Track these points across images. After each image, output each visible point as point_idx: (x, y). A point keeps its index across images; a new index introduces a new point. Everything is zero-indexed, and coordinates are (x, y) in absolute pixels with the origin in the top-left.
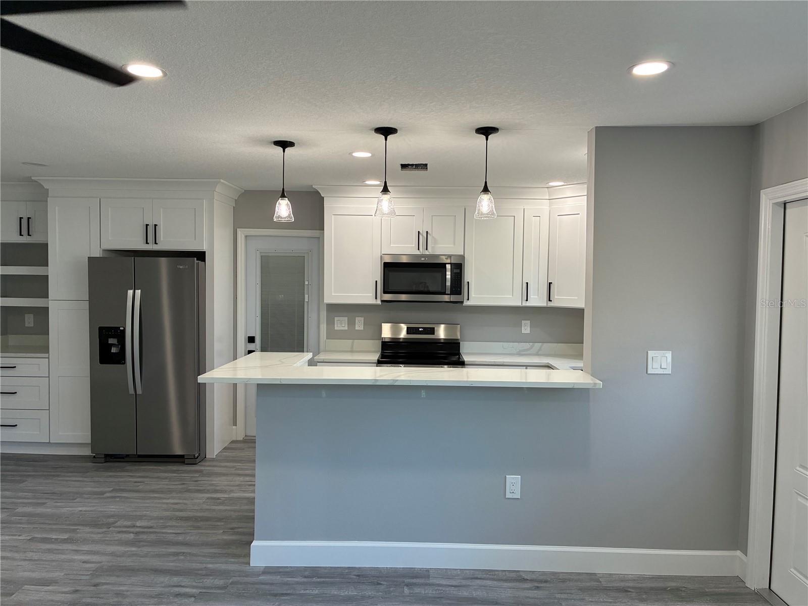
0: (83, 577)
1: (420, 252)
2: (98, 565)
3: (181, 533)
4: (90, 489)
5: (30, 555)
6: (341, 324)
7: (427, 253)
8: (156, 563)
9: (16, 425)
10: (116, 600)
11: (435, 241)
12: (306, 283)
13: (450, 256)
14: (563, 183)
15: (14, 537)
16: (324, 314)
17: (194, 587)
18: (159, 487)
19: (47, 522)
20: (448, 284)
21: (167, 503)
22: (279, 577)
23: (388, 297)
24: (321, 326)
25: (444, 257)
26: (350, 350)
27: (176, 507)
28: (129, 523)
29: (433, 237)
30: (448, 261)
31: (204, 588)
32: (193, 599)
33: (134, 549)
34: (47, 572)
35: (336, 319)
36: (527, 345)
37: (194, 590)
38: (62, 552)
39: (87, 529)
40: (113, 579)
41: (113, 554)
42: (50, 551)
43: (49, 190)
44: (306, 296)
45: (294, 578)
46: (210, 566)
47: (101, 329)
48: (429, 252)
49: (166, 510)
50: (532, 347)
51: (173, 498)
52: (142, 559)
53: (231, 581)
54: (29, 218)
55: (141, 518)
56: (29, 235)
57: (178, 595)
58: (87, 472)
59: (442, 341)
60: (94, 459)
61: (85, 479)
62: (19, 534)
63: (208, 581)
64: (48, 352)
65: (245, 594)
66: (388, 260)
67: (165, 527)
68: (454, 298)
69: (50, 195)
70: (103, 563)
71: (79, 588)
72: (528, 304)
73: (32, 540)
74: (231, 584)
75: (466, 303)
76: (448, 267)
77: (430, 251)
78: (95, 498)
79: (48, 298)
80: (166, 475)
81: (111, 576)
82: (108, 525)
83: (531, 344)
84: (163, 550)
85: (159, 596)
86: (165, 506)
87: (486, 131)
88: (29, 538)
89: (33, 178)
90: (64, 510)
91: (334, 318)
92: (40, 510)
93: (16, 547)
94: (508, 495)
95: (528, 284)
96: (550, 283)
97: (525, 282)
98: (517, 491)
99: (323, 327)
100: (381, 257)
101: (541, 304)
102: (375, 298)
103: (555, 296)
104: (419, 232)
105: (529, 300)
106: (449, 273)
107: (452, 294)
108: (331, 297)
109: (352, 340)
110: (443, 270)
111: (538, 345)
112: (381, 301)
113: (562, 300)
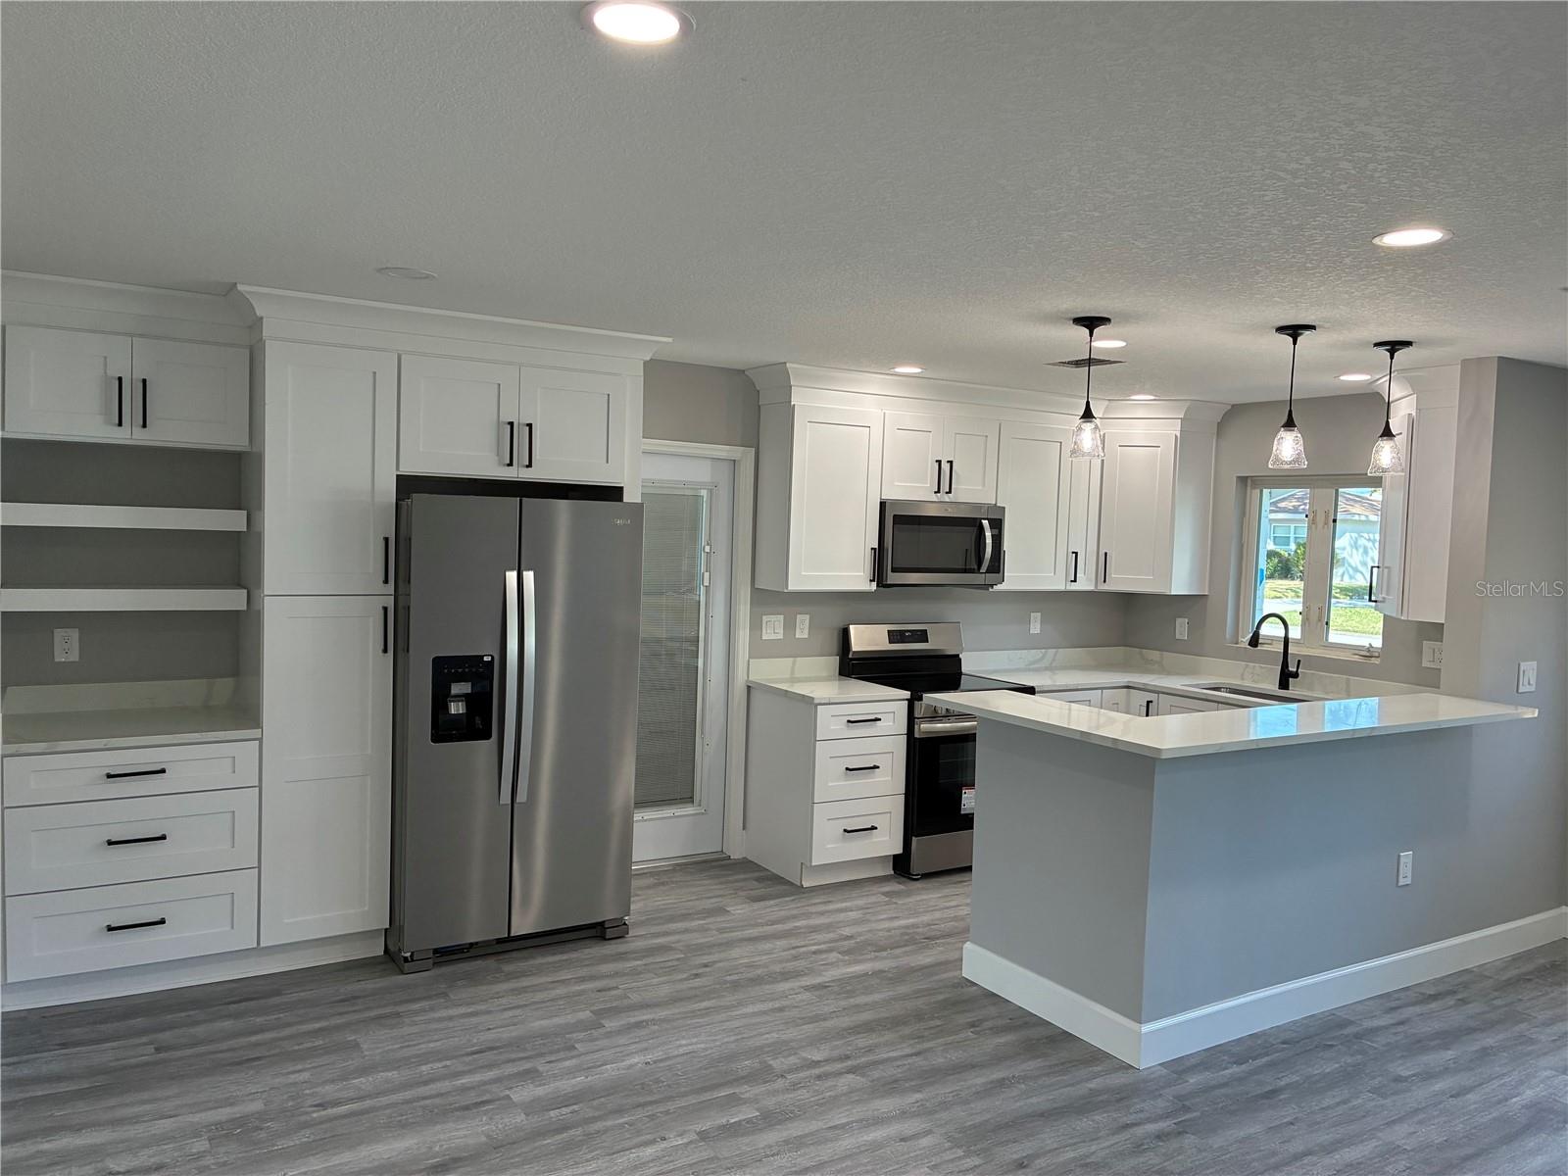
6: (773, 628)
7: (947, 499)
11: (958, 479)
12: (707, 548)
14: (1152, 398)
16: (745, 610)
24: (740, 634)
26: (788, 676)
29: (955, 472)
35: (764, 618)
36: (1037, 653)
47: (440, 661)
50: (1044, 656)
54: (145, 382)
56: (144, 425)
60: (408, 964)
64: (258, 725)
68: (990, 579)
72: (1074, 587)
75: (998, 587)
76: (986, 524)
79: (260, 588)
83: (1043, 651)
89: (239, 287)
91: (761, 619)
94: (1401, 882)
95: (1076, 553)
96: (1106, 554)
97: (1070, 551)
98: (1409, 875)
99: (743, 636)
100: (883, 504)
101: (1091, 588)
102: (871, 581)
103: (1112, 574)
104: (939, 462)
105: (1075, 581)
106: (988, 534)
107: (988, 571)
108: (802, 578)
109: (791, 659)
110: (974, 531)
111: (1052, 651)
112: (878, 586)
113: (1122, 581)
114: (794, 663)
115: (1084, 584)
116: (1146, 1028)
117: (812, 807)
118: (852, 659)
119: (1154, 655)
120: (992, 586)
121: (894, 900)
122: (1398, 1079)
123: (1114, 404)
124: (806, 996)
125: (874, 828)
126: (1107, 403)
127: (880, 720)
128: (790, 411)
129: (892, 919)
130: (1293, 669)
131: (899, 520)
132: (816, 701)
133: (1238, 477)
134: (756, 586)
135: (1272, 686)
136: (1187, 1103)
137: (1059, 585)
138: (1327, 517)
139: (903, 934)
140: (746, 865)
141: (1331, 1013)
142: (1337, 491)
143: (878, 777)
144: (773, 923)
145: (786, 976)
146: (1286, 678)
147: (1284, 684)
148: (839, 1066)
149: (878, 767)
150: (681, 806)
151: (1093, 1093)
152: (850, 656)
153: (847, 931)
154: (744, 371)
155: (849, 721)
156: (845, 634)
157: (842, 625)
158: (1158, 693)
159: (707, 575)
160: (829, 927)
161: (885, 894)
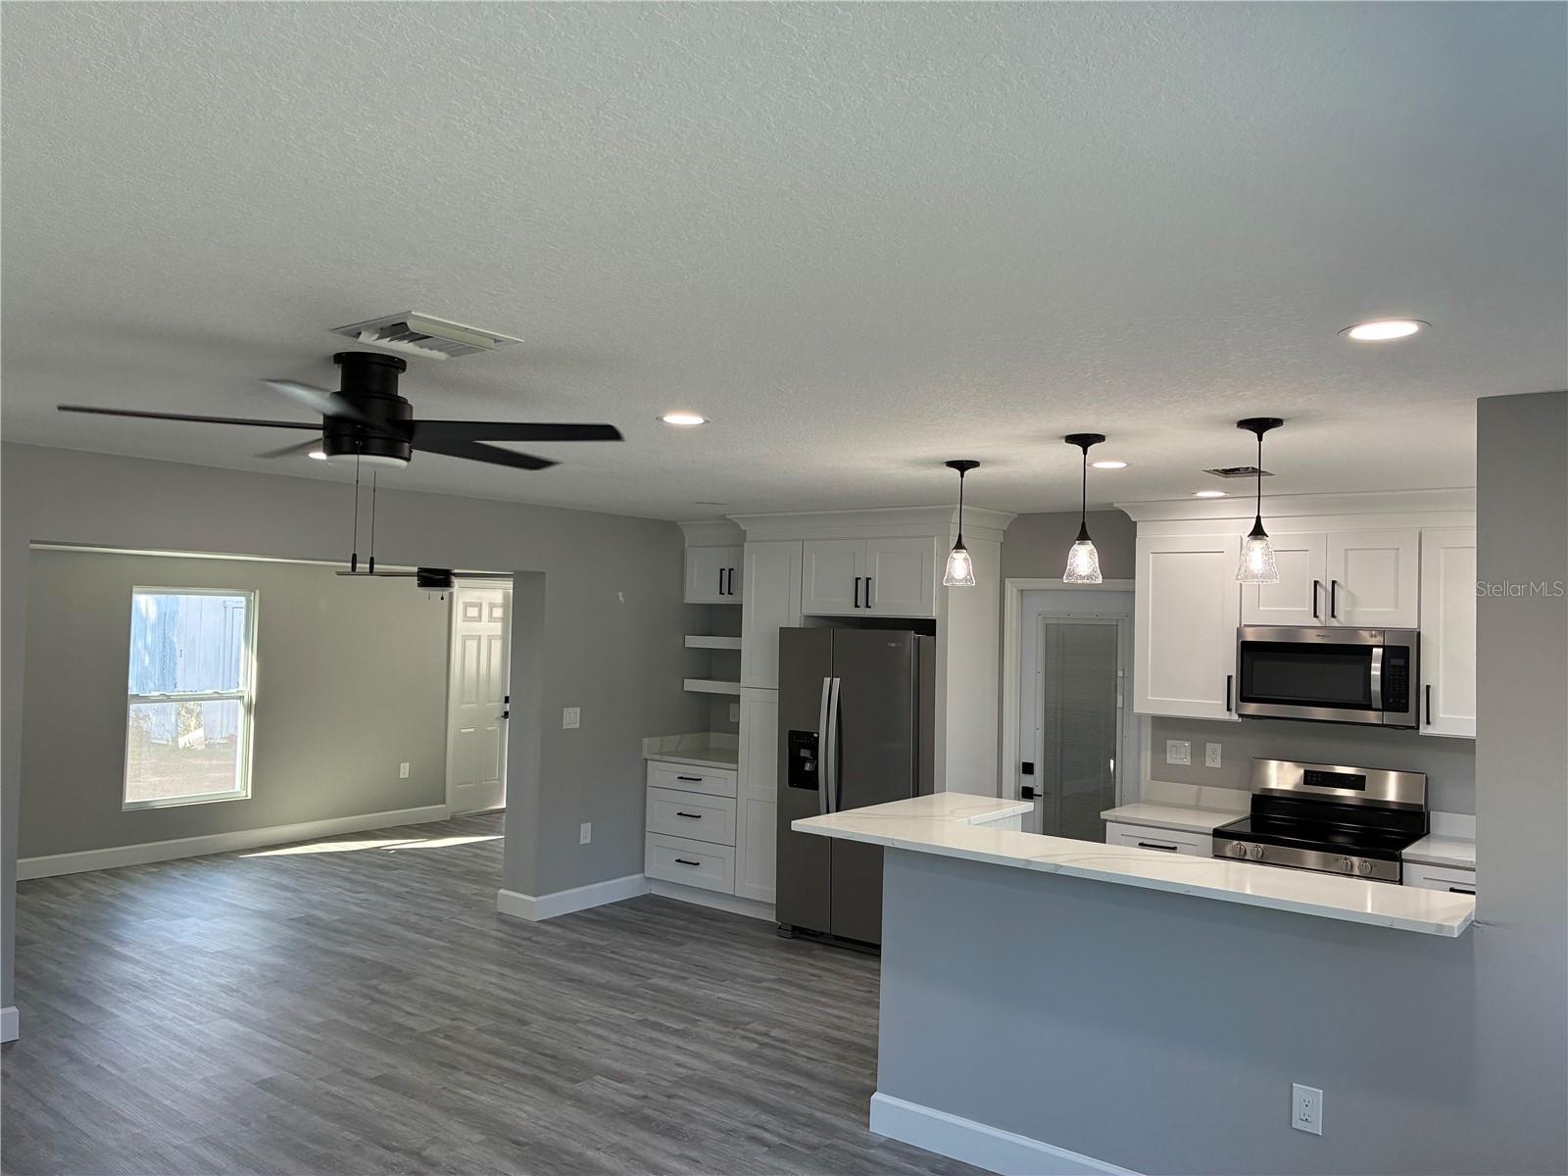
0: (664, 1083)
1: (1321, 622)
2: (690, 1072)
3: (816, 1060)
4: (752, 972)
5: (630, 1041)
6: (1179, 754)
7: (1334, 623)
8: (758, 1090)
9: (698, 864)
10: (680, 1121)
11: (1353, 600)
12: (1120, 674)
13: (1383, 632)
15: (626, 1014)
16: (1147, 732)
17: (779, 1135)
18: (835, 988)
19: (674, 1003)
20: (1376, 686)
21: (829, 1014)
22: (896, 1158)
23: (1252, 708)
24: (1143, 754)
25: (1365, 634)
26: (1192, 803)
27: (836, 1021)
28: (763, 1029)
29: (1348, 592)
30: (1379, 640)
31: (789, 1140)
32: (766, 1149)
33: (744, 1064)
34: (630, 1065)
35: (1169, 743)
37: (776, 1139)
38: (662, 1045)
39: (711, 1024)
40: (695, 1095)
41: (718, 1065)
42: (651, 1040)
43: (748, 533)
44: (1120, 698)
45: (916, 1166)
46: (818, 1114)
47: (791, 733)
48: (1340, 623)
49: (821, 1023)
51: (842, 1009)
52: (745, 1080)
53: (828, 1142)
54: (730, 570)
55: (781, 1025)
56: (729, 593)
57: (753, 1138)
58: (762, 948)
59: (1394, 807)
60: (780, 929)
61: (754, 957)
62: (632, 1010)
63: (801, 1134)
64: (737, 763)
65: (833, 1166)
66: (1251, 636)
67: (802, 1046)
68: (1390, 718)
69: (748, 538)
70: (697, 1072)
71: (650, 1095)
73: (643, 1022)
74: (826, 1146)
75: (1424, 730)
76: (1377, 652)
77: (1342, 620)
78: (747, 985)
79: (739, 681)
80: (858, 973)
81: (695, 1089)
82: (737, 1025)
84: (777, 1075)
85: (730, 1132)
86: (823, 1017)
87: (1260, 426)
88: (640, 1018)
89: (727, 517)
90: (701, 993)
91: (1166, 743)
92: (675, 986)
93: (619, 1025)
94: (1297, 1124)
98: (1316, 1120)
99: (1145, 757)
102: (1228, 709)
104: (1316, 583)
106: (1377, 665)
107: (1385, 709)
108: (1149, 702)
155: (1141, 844)
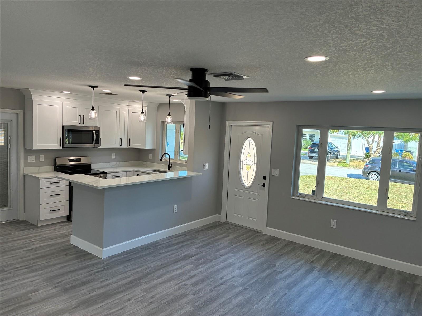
1: (81, 125)
6: (32, 159)
7: (84, 125)
11: (86, 120)
12: (9, 138)
14: (139, 101)
20: (95, 139)
25: (92, 127)
26: (37, 172)
30: (94, 129)
35: (29, 156)
36: (114, 163)
50: (116, 164)
68: (96, 145)
72: (121, 147)
76: (94, 132)
83: (116, 163)
94: (174, 212)
95: (121, 139)
96: (129, 139)
97: (120, 138)
98: (176, 210)
99: (22, 162)
100: (63, 126)
101: (126, 147)
102: (60, 146)
103: (131, 144)
104: (80, 116)
105: (121, 145)
106: (95, 134)
107: (95, 143)
108: (37, 146)
109: (38, 167)
110: (91, 133)
111: (118, 163)
112: (62, 148)
113: (134, 145)
114: (39, 168)
115: (124, 146)
116: (104, 249)
117: (40, 205)
118: (57, 167)
119: (145, 163)
120: (98, 147)
121: (63, 227)
122: (161, 253)
123: (130, 102)
124: (24, 252)
125: (59, 209)
126: (128, 102)
127: (60, 182)
128: (32, 101)
129: (59, 232)
130: (170, 166)
131: (68, 131)
132: (39, 178)
133: (161, 121)
134: (26, 148)
135: (167, 170)
136: (108, 264)
137: (117, 146)
138: (179, 131)
139: (60, 235)
140: (25, 222)
141: (156, 241)
142: (181, 125)
143: (60, 197)
144: (24, 236)
145: (20, 248)
146: (169, 168)
147: (169, 169)
148: (24, 267)
149: (60, 194)
150: (3, 208)
151: (87, 265)
152: (56, 166)
153: (44, 236)
154: (19, 90)
155: (50, 183)
156: (55, 160)
157: (54, 158)
158: (140, 172)
159: (9, 145)
160: (39, 236)
161: (61, 226)
